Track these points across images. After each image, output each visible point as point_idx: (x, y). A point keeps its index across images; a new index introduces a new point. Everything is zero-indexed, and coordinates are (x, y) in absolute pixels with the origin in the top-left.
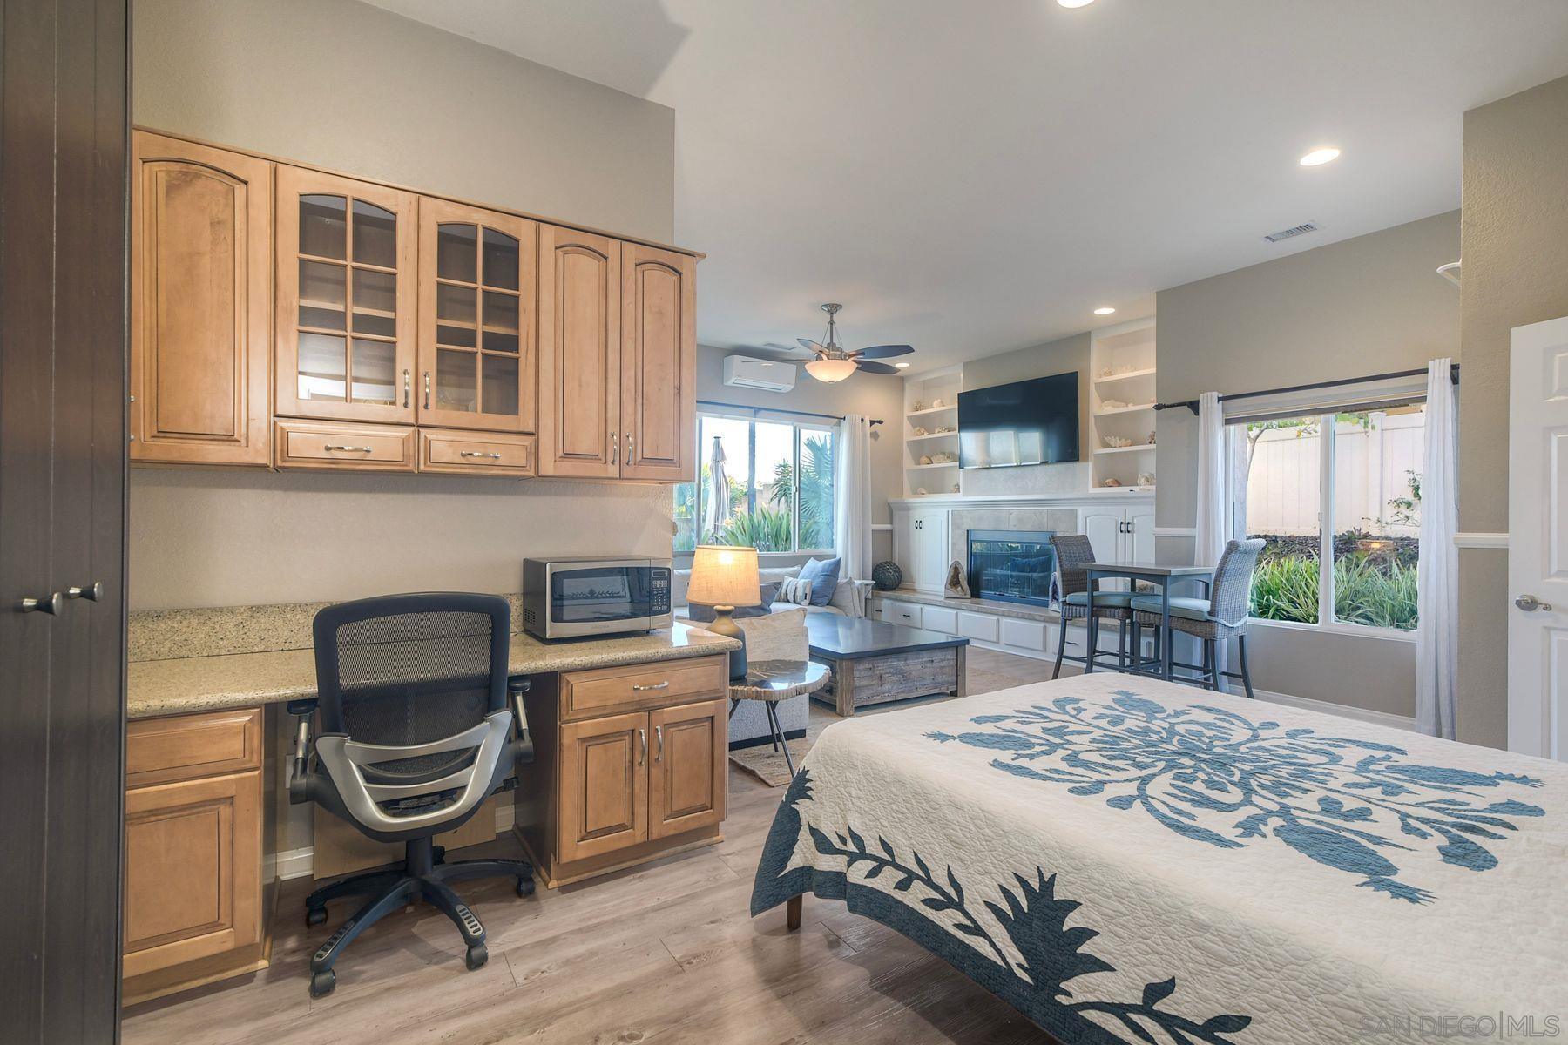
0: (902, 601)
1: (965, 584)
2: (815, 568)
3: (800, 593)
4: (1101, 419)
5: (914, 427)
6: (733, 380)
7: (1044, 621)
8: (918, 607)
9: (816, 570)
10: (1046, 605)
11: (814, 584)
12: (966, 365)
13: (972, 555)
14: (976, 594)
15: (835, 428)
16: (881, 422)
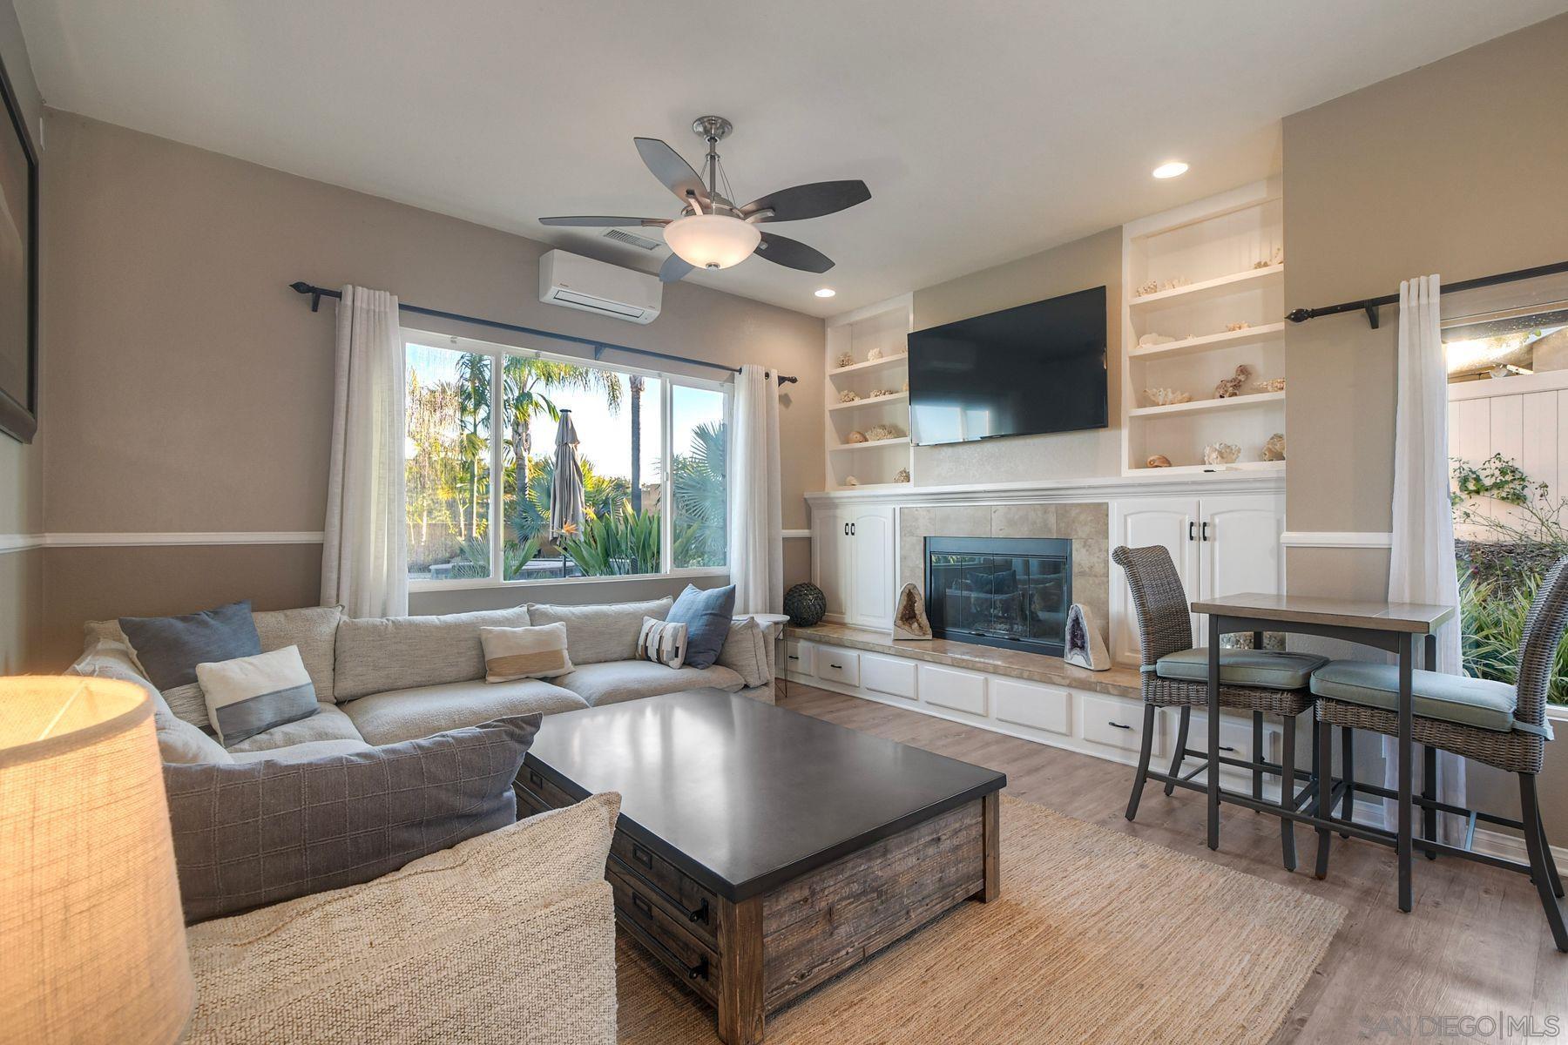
0: (828, 643)
1: (924, 619)
2: (693, 602)
3: (667, 646)
4: (1139, 361)
5: (839, 390)
6: (553, 290)
7: (1069, 686)
8: (853, 654)
9: (694, 607)
10: (1059, 653)
11: (692, 630)
12: (917, 295)
13: (931, 572)
14: (939, 633)
15: (727, 385)
16: (794, 380)
